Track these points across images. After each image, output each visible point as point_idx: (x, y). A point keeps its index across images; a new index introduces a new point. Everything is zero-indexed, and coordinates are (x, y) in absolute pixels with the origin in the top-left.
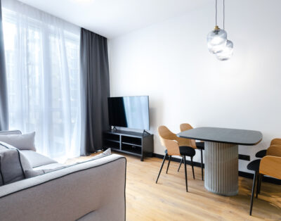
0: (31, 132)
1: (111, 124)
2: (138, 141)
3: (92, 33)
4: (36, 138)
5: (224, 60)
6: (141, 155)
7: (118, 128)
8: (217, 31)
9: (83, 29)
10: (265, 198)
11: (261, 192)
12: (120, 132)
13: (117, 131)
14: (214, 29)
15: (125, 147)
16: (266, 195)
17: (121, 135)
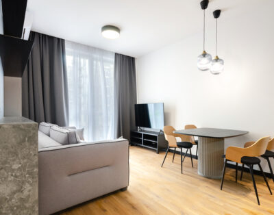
0: (81, 128)
1: (137, 125)
2: (154, 138)
3: (123, 55)
4: (84, 132)
5: (216, 74)
6: (157, 149)
7: (142, 128)
8: (204, 54)
9: (116, 54)
10: (243, 183)
11: (243, 179)
12: (144, 131)
13: (141, 130)
14: (202, 52)
15: (146, 143)
16: (246, 181)
17: (143, 133)
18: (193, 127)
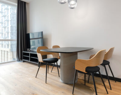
6: (38, 64)
17: (30, 53)
18: (58, 47)
